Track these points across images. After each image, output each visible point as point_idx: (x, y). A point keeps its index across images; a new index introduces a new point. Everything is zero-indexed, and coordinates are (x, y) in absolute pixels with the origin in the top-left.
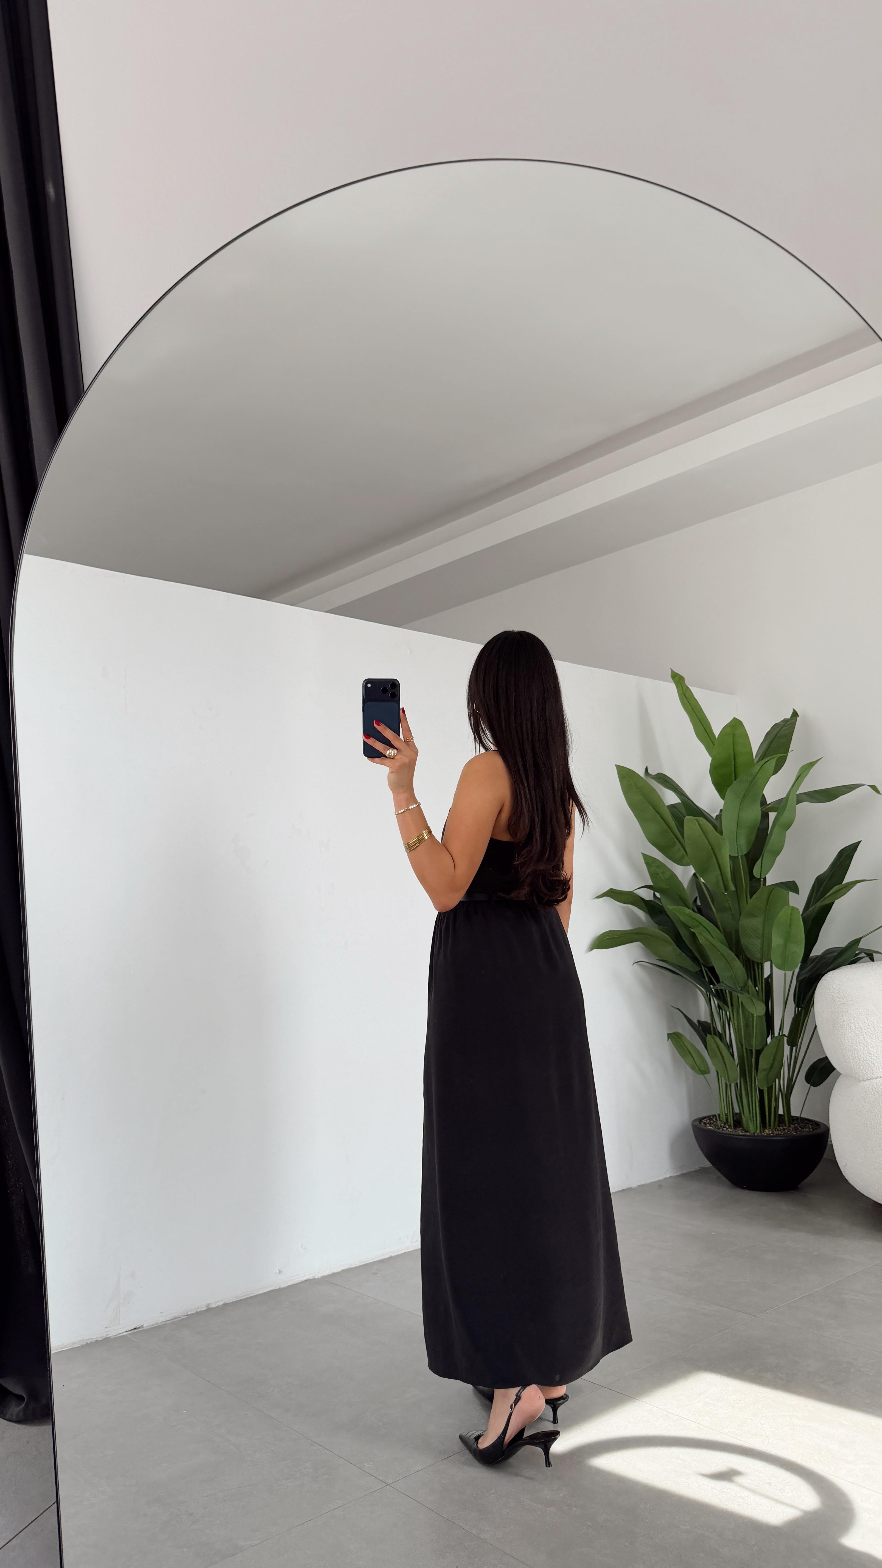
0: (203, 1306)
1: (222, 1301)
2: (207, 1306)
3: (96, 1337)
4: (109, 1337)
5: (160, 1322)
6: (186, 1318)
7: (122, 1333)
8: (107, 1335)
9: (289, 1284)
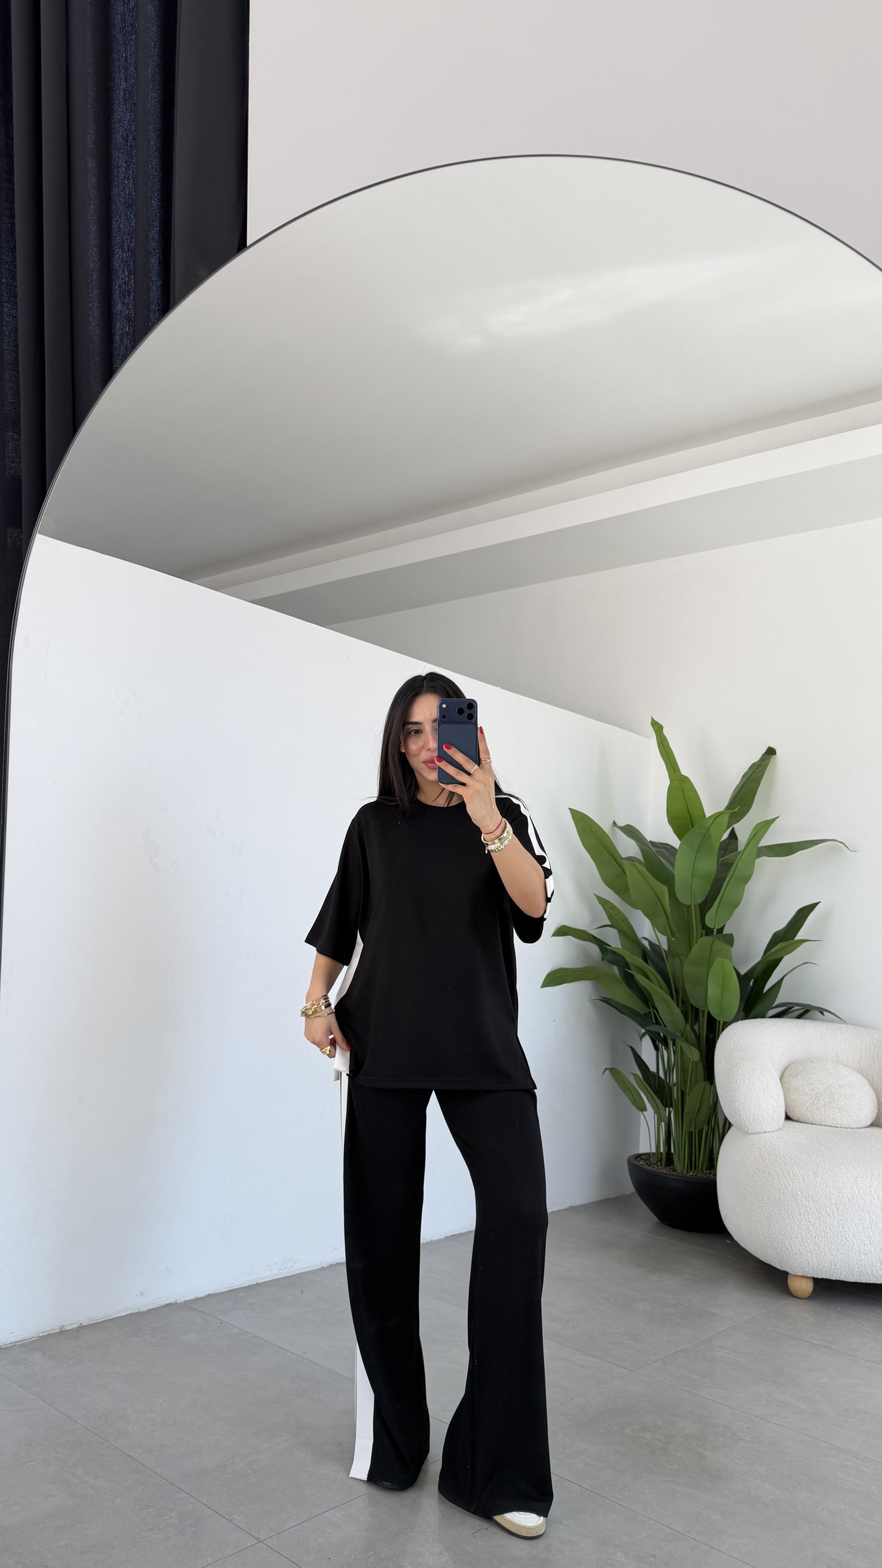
9: (150, 1308)
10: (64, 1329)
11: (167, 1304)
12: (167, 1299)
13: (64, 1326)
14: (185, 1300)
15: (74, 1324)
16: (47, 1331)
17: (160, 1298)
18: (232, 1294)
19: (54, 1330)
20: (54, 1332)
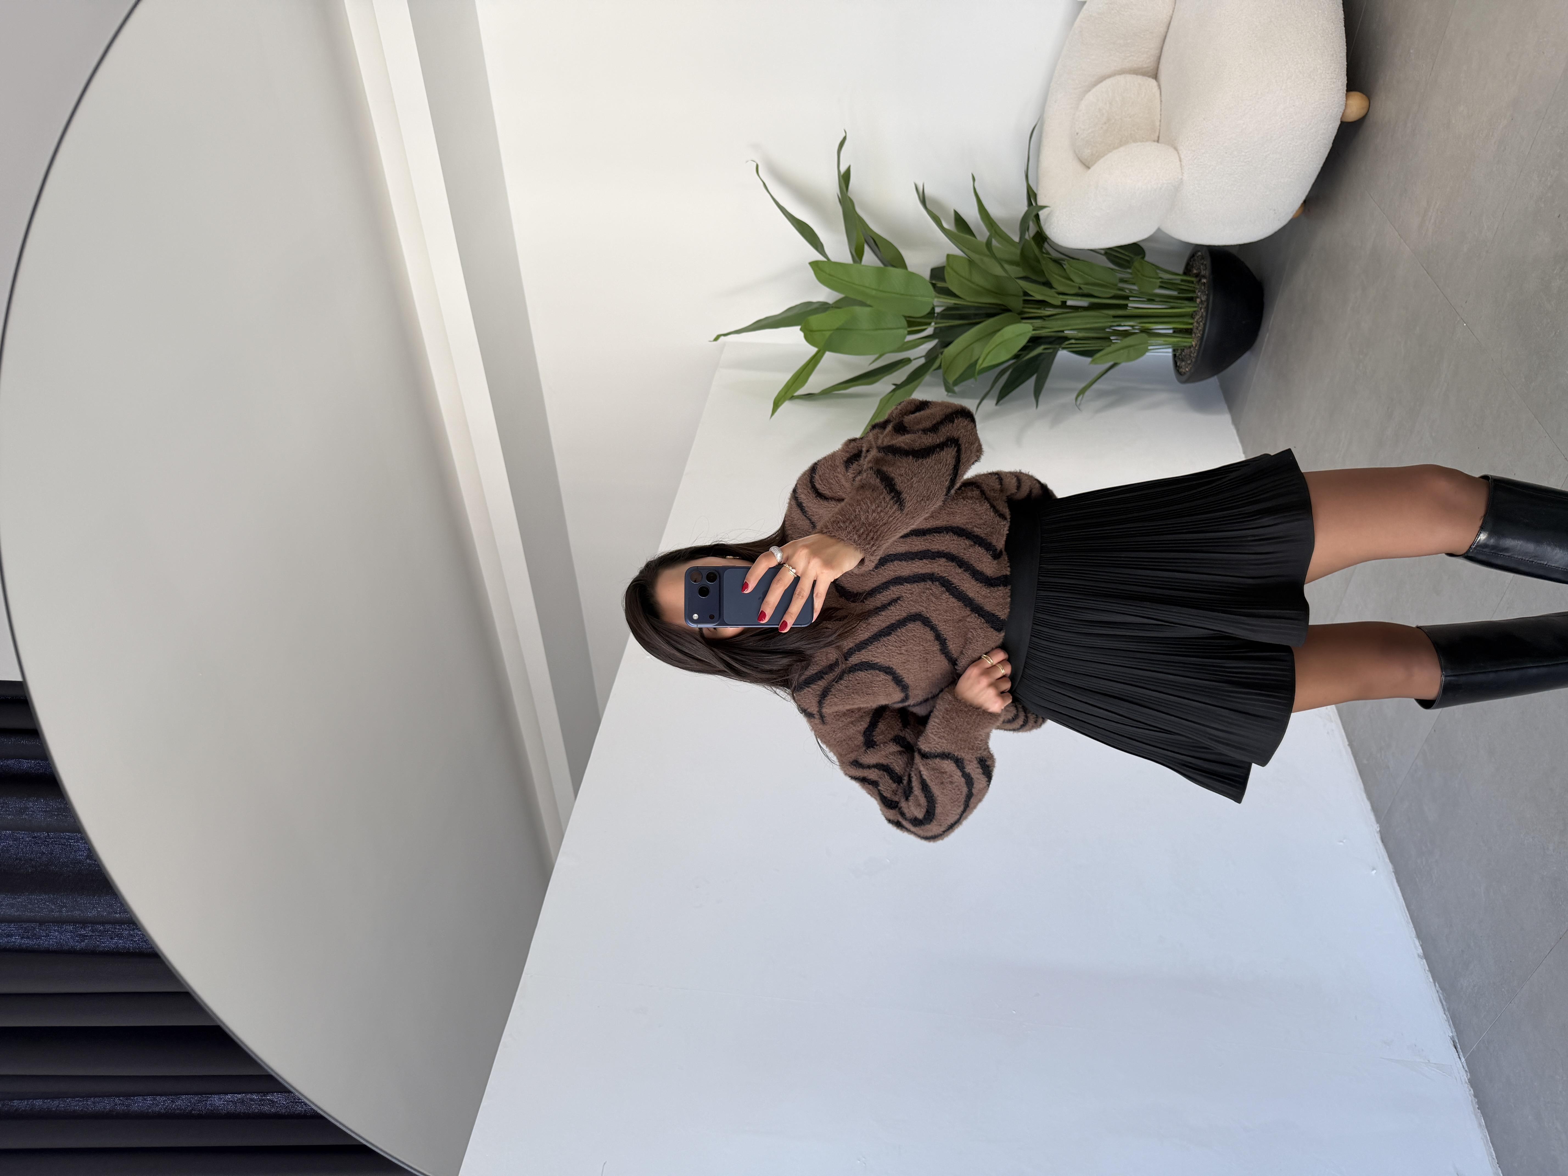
0: (1422, 963)
1: (1414, 940)
2: (1421, 958)
3: (1470, 1097)
4: (1468, 1080)
5: (1444, 1016)
6: (1438, 983)
7: (1462, 1063)
8: (1466, 1082)
9: (1388, 861)
10: (1422, 955)
11: (1383, 841)
12: (1377, 843)
13: (1419, 956)
14: (1375, 822)
15: (1415, 944)
16: (1426, 973)
17: (1377, 850)
18: (1363, 771)
19: (1424, 964)
20: (1427, 966)
